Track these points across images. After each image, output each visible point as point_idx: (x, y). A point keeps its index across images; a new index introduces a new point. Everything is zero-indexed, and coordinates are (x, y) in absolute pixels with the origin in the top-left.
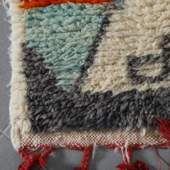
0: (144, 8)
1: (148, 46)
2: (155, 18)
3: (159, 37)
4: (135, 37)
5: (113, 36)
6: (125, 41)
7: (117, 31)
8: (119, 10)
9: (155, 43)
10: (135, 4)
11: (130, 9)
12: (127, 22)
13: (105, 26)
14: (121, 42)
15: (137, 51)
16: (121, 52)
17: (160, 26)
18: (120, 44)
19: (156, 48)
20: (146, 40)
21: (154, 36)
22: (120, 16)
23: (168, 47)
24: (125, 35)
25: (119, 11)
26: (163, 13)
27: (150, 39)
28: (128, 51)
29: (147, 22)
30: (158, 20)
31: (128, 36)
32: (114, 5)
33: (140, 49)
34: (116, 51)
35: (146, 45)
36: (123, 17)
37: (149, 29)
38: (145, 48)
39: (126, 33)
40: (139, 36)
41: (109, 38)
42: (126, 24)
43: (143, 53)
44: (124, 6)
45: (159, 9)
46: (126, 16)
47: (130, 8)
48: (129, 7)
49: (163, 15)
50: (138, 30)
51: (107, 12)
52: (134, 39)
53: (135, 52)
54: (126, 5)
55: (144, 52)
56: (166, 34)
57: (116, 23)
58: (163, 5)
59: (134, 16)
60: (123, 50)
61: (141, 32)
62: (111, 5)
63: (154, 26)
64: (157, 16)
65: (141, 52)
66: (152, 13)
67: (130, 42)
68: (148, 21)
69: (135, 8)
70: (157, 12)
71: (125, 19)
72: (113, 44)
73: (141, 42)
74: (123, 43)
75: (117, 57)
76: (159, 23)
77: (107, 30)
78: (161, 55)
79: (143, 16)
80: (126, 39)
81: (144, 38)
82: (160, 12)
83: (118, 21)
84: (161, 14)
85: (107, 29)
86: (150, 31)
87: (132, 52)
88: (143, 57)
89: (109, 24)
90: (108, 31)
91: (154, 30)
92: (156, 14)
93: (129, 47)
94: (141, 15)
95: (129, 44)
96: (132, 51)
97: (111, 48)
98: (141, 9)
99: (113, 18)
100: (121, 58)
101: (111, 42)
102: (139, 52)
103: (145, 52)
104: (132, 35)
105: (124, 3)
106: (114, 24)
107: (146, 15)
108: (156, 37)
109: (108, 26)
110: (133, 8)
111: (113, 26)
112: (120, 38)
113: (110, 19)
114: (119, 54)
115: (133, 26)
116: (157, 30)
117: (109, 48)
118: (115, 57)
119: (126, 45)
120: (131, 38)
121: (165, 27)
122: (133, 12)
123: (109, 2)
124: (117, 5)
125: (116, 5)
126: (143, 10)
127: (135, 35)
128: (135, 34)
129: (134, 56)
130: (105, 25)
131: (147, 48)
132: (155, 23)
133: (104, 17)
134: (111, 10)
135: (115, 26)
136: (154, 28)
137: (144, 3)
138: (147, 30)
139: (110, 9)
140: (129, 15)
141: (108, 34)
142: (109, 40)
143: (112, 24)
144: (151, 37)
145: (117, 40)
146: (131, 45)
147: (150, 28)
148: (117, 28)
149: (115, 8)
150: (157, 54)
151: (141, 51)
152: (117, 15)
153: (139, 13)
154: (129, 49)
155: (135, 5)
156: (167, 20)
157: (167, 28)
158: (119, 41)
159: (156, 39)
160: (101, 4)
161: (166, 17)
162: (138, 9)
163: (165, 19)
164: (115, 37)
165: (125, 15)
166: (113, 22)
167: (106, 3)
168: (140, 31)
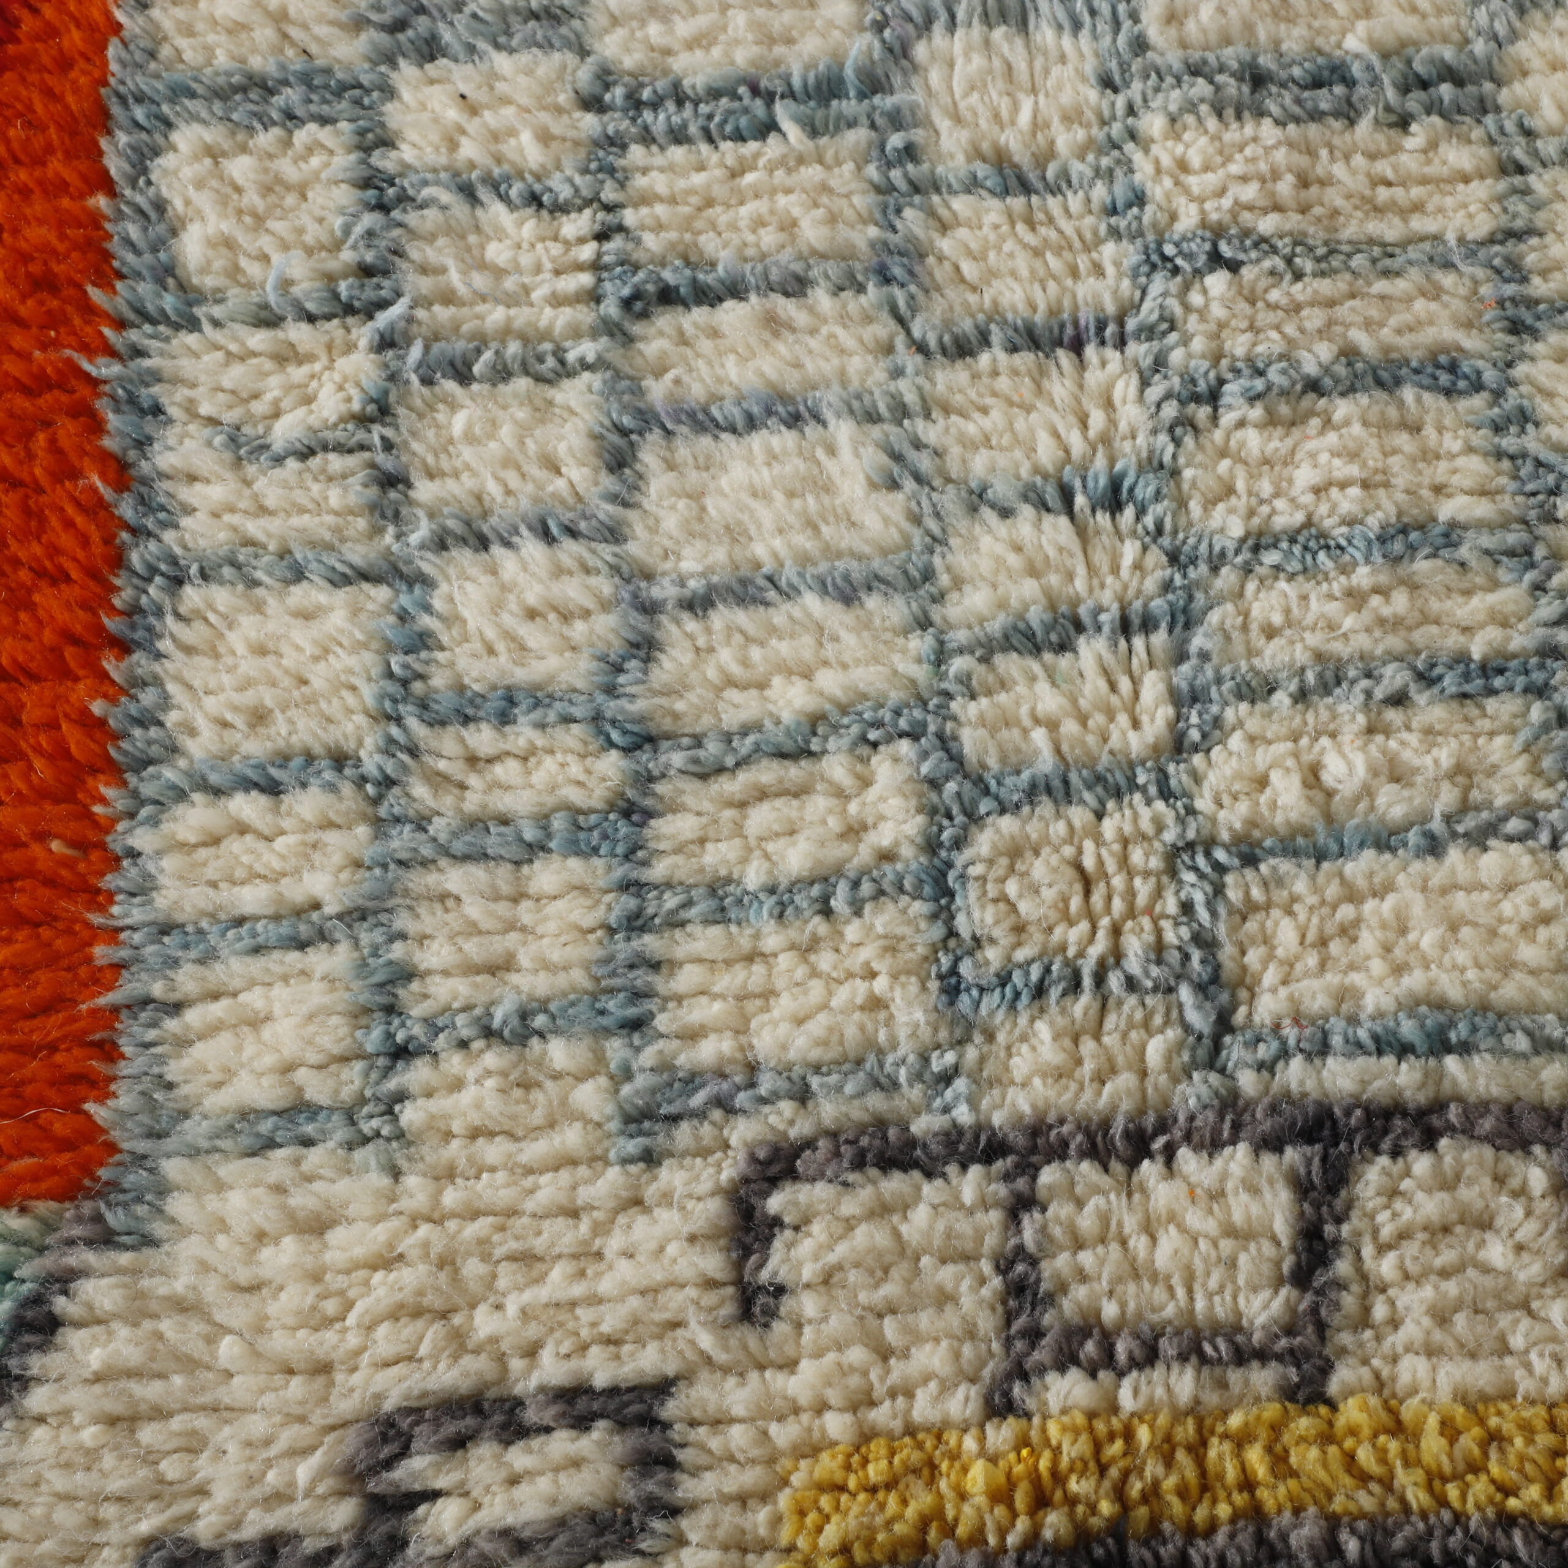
0: (277, 1241)
1: (271, 1476)
2: (331, 1307)
3: (344, 1425)
4: (201, 1422)
5: (66, 1414)
6: (137, 1444)
7: (98, 1378)
8: (127, 1248)
9: (316, 1459)
10: (222, 1221)
11: (190, 1248)
12: (166, 1326)
13: (26, 1349)
14: (116, 1448)
15: (204, 1507)
16: (109, 1511)
17: (358, 1352)
18: (108, 1461)
19: (320, 1490)
20: (268, 1442)
21: (318, 1418)
22: (125, 1286)
23: (391, 1490)
24: (143, 1407)
25: (125, 1258)
26: (378, 1277)
27: (288, 1437)
28: (150, 1507)
29: (284, 1327)
30: (351, 1319)
31: (160, 1414)
32: (98, 1218)
33: (222, 1494)
34: (80, 1505)
35: (264, 1474)
36: (141, 1295)
37: (291, 1372)
38: (257, 1492)
39: (150, 1391)
40: (226, 1414)
41: (41, 1419)
42: (160, 1336)
43: (237, 1525)
44: (159, 1229)
45: (359, 1252)
46: (163, 1291)
47: (194, 1238)
48: (186, 1232)
49: (381, 1292)
50: (230, 1375)
51: (48, 1262)
52: (194, 1433)
53: (191, 1517)
54: (173, 1221)
55: (245, 1514)
56: (388, 1406)
57: (97, 1329)
58: (381, 1233)
59: (211, 1290)
60: (120, 1499)
61: (240, 1388)
62: (79, 1219)
63: (321, 1353)
64: (342, 1293)
65: (228, 1518)
66: (316, 1277)
67: (169, 1453)
68: (290, 1321)
69: (222, 1240)
70: (348, 1272)
71: (154, 1306)
72: (63, 1458)
73: (232, 1449)
74: (121, 1458)
75: (75, 1543)
76: (353, 1340)
77: (35, 1371)
78: (345, 1538)
79: (265, 1291)
80: (148, 1434)
81: (256, 1426)
82: (362, 1273)
83: (115, 1316)
84: (366, 1283)
85: (36, 1363)
86: (296, 1387)
87: (170, 1513)
88: (238, 1545)
89: (53, 1332)
90: (38, 1380)
91: (321, 1380)
92: (341, 1281)
93: (161, 1481)
94: (253, 1288)
95: (164, 1465)
96: (176, 1510)
97: (44, 1488)
98: (254, 1251)
99: (82, 1296)
100: (106, 1552)
101: (52, 1450)
102: (213, 1518)
103: (253, 1515)
104: (186, 1409)
105: (160, 1211)
106: (83, 1333)
107: (281, 1288)
108: (330, 1421)
109: (42, 1348)
110: (211, 1240)
111: (77, 1350)
112: (112, 1421)
113: (60, 1304)
114: (96, 1523)
115: (196, 1348)
116: (339, 1377)
117: (36, 1484)
118: (64, 1542)
119: (143, 1473)
120: (177, 1423)
121: (387, 1365)
122: (204, 1267)
123: (72, 1199)
124: (115, 1219)
125: (109, 1217)
126: (266, 1253)
127: (203, 1408)
128: (200, 1400)
129: (181, 1542)
130: (28, 1338)
131: (268, 1490)
132: (330, 1336)
133: (26, 1288)
134: (75, 1249)
135: (87, 1350)
136: (323, 1369)
137: (272, 1214)
138: (279, 1379)
139: (71, 1242)
140: (179, 1286)
141: (37, 1399)
142: (40, 1433)
143: (73, 1338)
144: (302, 1419)
145: (90, 1435)
146: (171, 1468)
147: (302, 1366)
148: (95, 1359)
149: (106, 1239)
150: (323, 1533)
151: (226, 1510)
152: (105, 1282)
153: (243, 1276)
154: (155, 1497)
155: (223, 1226)
156: (404, 1320)
157: (395, 1370)
158: (103, 1440)
159: (329, 1439)
160: (23, 1210)
161: (401, 1306)
162: (238, 1249)
163: (395, 1314)
164: (78, 1418)
165: (157, 1280)
166: (79, 1324)
167: (53, 1205)
168: (236, 1380)
